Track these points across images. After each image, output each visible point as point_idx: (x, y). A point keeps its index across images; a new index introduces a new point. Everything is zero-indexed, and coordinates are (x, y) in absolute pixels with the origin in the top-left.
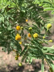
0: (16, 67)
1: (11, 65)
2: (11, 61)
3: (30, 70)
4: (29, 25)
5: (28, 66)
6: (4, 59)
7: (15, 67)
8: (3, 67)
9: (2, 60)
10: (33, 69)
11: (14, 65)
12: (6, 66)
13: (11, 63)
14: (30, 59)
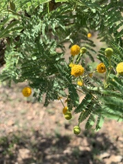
0: (53, 137)
1: (42, 133)
2: (43, 124)
3: (81, 149)
4: (94, 46)
5: (79, 139)
6: (29, 118)
7: (50, 137)
8: (27, 134)
9: (23, 119)
10: (88, 146)
11: (48, 132)
12: (31, 133)
13: (43, 128)
14: (99, 121)
